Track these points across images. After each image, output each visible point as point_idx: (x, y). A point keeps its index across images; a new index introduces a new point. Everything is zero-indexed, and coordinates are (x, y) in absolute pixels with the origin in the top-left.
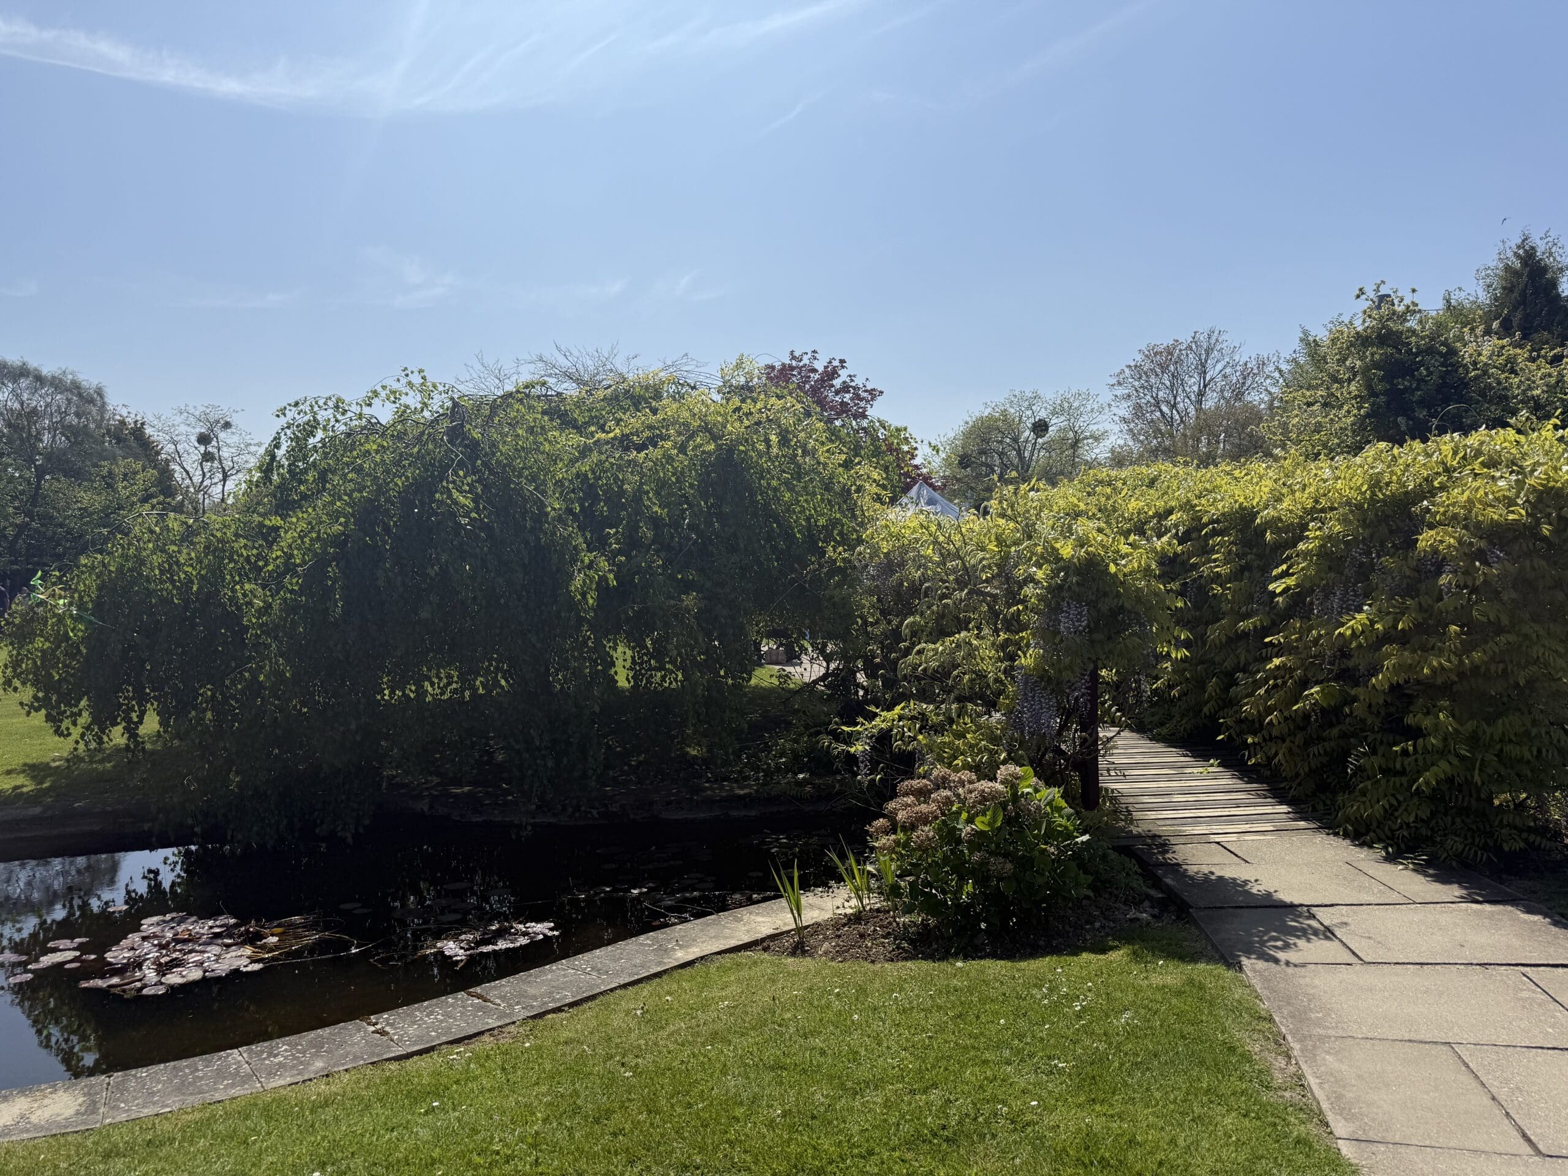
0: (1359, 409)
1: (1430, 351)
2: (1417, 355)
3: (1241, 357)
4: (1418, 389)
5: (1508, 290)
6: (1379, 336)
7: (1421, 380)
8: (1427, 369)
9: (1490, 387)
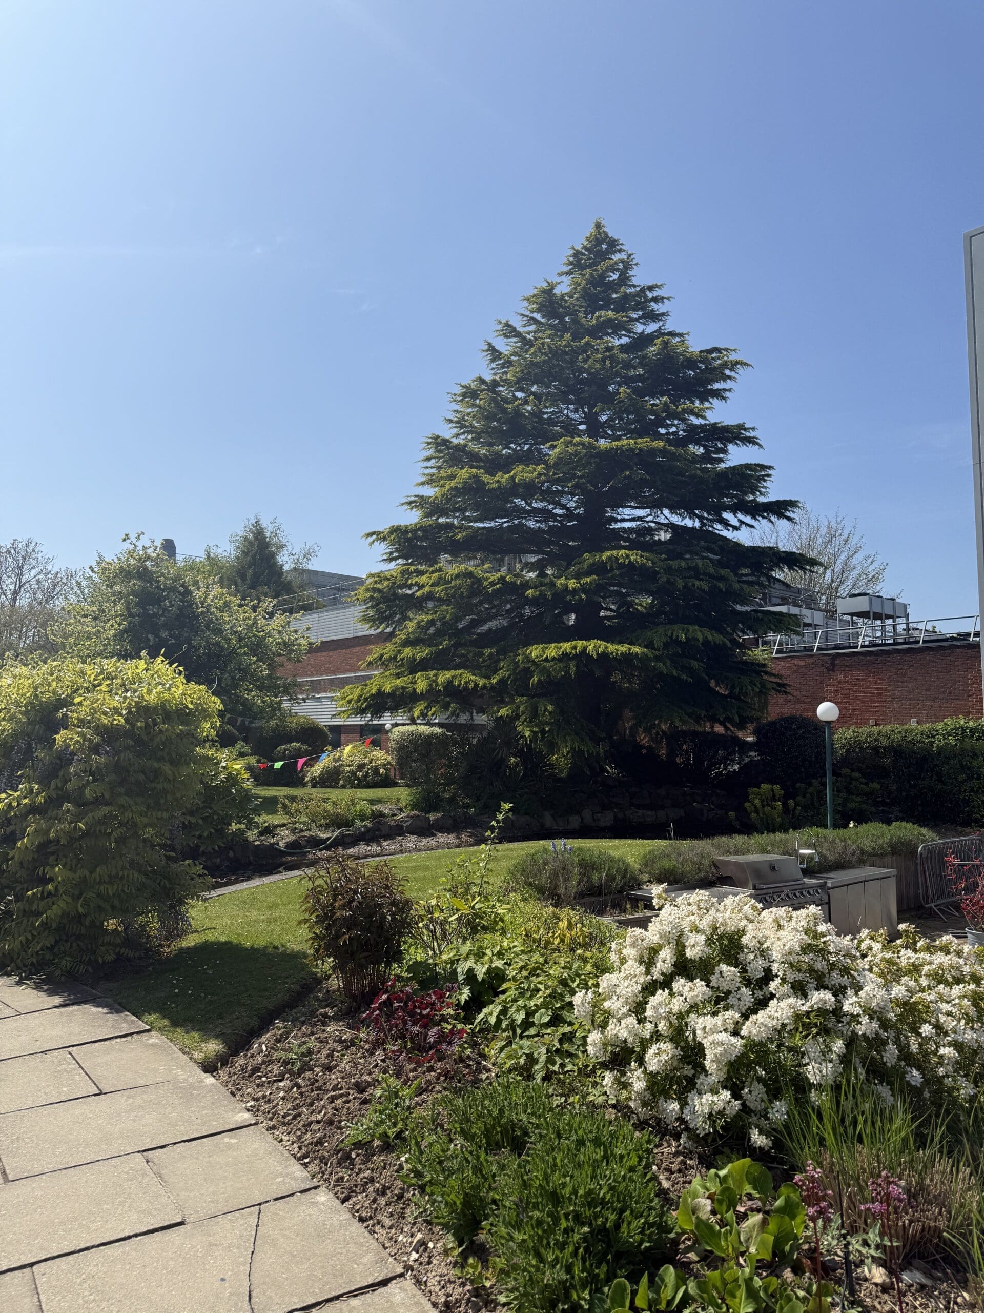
0: (120, 624)
1: (173, 589)
2: (164, 590)
3: (54, 567)
4: (162, 615)
5: (245, 553)
6: (138, 571)
7: (165, 610)
8: (170, 602)
9: (211, 621)
